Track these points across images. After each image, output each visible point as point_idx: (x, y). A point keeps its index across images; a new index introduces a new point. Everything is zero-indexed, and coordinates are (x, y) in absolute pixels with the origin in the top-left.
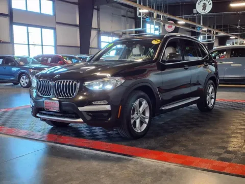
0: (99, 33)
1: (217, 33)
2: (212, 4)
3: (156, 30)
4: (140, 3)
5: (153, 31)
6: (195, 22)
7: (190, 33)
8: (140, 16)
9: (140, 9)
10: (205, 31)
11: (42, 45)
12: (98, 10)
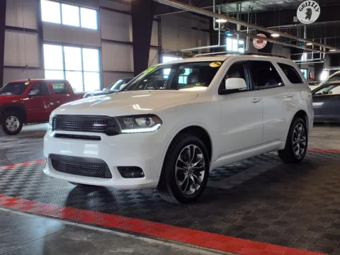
0: (161, 52)
1: (327, 50)
2: (319, 10)
3: (240, 46)
4: (217, 12)
5: (235, 49)
6: (295, 35)
7: (289, 50)
8: (217, 29)
9: (216, 19)
10: (310, 47)
11: (83, 71)
12: (159, 20)
